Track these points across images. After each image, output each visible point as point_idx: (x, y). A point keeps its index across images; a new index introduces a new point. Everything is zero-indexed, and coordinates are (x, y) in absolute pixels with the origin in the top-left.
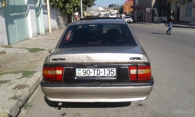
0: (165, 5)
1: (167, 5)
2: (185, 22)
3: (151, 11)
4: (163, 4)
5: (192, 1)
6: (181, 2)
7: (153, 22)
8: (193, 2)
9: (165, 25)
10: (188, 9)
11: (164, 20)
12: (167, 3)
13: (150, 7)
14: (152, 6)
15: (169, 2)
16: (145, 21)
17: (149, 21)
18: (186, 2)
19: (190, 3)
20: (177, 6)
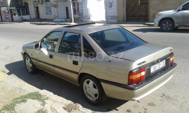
0: (22, 4)
1: (23, 5)
2: (47, 19)
3: (8, 10)
4: (20, 4)
5: (49, 1)
6: (40, 2)
7: (13, 21)
8: (51, 2)
9: (30, 23)
10: (47, 8)
11: (26, 19)
12: (23, 3)
13: (7, 6)
14: (9, 6)
15: (26, 2)
16: (3, 21)
17: (7, 20)
18: (44, 2)
19: (48, 3)
20: (34, 5)
